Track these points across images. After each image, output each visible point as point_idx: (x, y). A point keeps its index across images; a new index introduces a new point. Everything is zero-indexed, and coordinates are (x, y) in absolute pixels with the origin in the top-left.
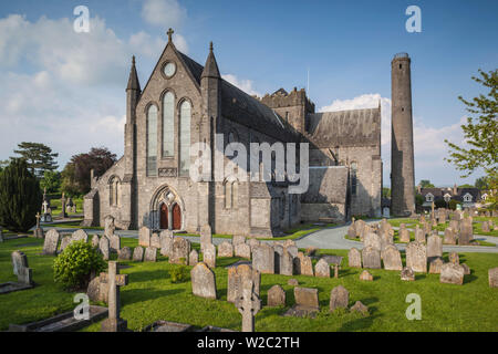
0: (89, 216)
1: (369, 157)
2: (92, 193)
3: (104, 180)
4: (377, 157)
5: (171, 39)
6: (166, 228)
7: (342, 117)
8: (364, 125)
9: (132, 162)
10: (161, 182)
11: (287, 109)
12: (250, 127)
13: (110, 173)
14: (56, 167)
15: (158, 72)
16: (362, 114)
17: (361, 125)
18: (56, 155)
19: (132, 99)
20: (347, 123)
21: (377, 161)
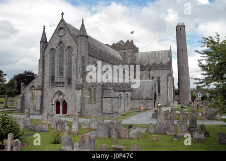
0: (19, 107)
1: (166, 75)
2: (21, 95)
3: (28, 88)
4: (171, 75)
5: (62, 17)
6: (59, 113)
7: (152, 54)
8: (163, 59)
9: (42, 79)
10: (56, 89)
11: (124, 51)
12: (103, 61)
13: (31, 85)
14: (5, 81)
15: (56, 34)
16: (162, 53)
17: (162, 59)
18: (5, 75)
19: (43, 47)
20: (154, 58)
21: (170, 77)
